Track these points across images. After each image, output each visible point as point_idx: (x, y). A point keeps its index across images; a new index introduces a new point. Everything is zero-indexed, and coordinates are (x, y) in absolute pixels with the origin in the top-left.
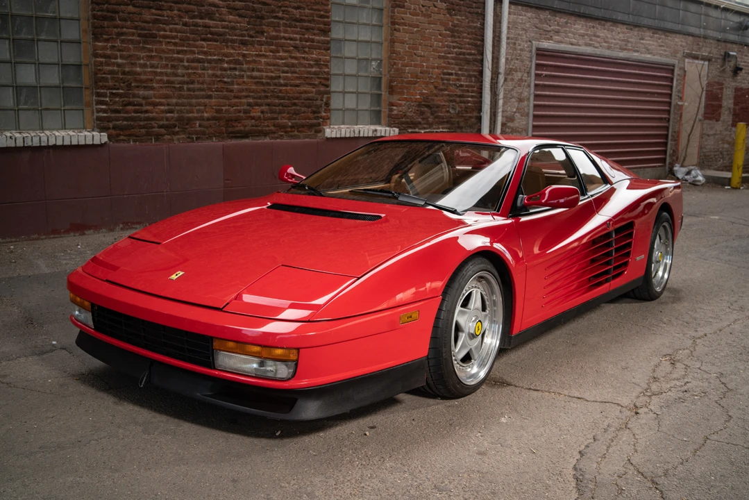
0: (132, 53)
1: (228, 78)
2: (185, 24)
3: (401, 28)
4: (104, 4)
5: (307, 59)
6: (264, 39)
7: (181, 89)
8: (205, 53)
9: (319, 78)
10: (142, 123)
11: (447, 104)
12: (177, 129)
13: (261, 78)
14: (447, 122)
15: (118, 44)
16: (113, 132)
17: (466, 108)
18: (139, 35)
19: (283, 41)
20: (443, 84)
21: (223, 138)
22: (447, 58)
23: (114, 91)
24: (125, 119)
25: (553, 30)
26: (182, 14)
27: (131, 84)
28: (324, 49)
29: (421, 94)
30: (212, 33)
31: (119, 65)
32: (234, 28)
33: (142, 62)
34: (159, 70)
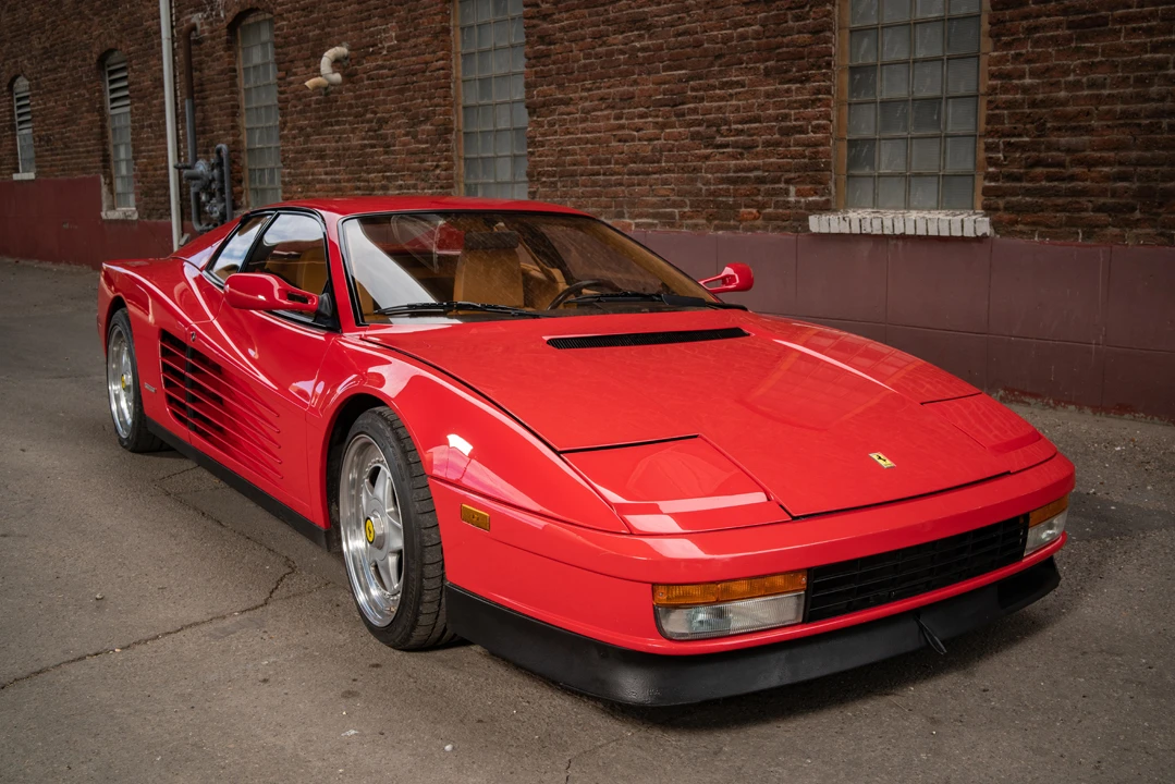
0: (1053, 62)
7: (1151, 129)
10: (1060, 201)
12: (1137, 214)
15: (1027, 49)
16: (1006, 216)
18: (1071, 25)
23: (1013, 140)
24: (1028, 192)
27: (1044, 124)
31: (1025, 90)
33: (1071, 78)
34: (1106, 92)
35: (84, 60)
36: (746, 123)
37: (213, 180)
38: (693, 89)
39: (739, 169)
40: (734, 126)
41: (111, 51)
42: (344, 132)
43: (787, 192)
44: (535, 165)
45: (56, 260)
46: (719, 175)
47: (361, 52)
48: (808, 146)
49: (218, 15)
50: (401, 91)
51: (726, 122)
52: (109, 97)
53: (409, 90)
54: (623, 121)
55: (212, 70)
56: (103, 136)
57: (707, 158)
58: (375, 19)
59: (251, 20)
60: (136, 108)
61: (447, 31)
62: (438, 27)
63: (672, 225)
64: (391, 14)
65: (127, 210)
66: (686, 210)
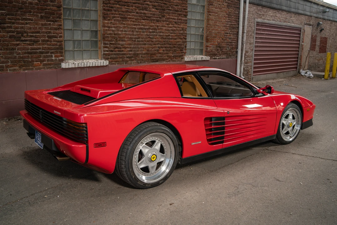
0: (118, 25)
1: (152, 36)
2: (137, 13)
3: (212, 14)
4: (108, 4)
5: (179, 28)
6: (165, 19)
7: (135, 41)
8: (144, 25)
9: (183, 36)
10: (121, 56)
11: (226, 46)
12: (133, 58)
13: (163, 36)
14: (226, 54)
15: (113, 21)
16: (110, 60)
17: (232, 47)
18: (121, 18)
19: (171, 20)
20: (225, 37)
21: (149, 62)
22: (226, 26)
23: (111, 42)
24: (115, 54)
25: (262, 14)
26: (136, 8)
27: (117, 39)
28: (185, 23)
29: (218, 42)
30: (146, 17)
31: (113, 31)
32: (154, 14)
33: (121, 29)
34: (127, 33)
36: (34, 33)
38: (9, 19)
39: (32, 49)
40: (29, 34)
43: (52, 56)
46: (24, 51)
48: (58, 42)
51: (25, 32)
57: (18, 45)
63: (3, 70)
66: (9, 64)
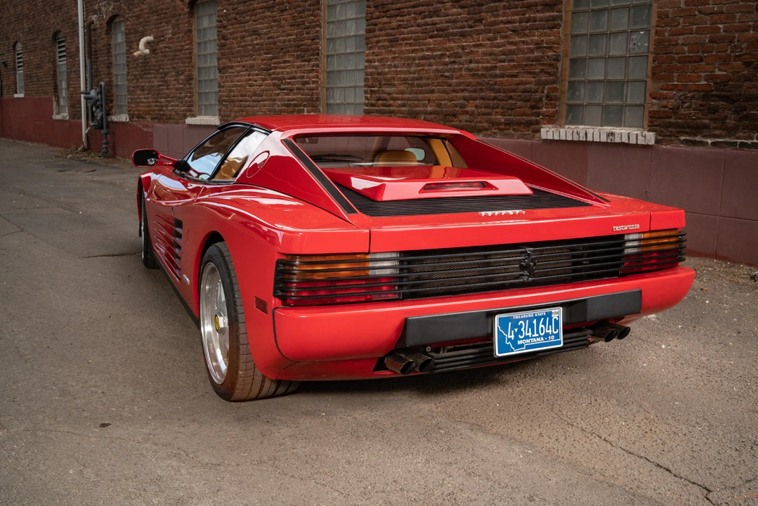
0: (383, 56)
1: (449, 72)
2: (418, 25)
5: (526, 43)
6: (483, 27)
7: (412, 85)
8: (431, 50)
9: (540, 64)
15: (376, 50)
18: (388, 41)
19: (501, 26)
23: (373, 89)
26: (417, 16)
27: (381, 82)
28: (549, 28)
29: (709, 78)
30: (438, 30)
31: (376, 67)
32: (455, 21)
33: (389, 63)
34: (399, 69)
35: (47, 35)
36: (291, 79)
37: (98, 100)
38: (274, 63)
39: (288, 100)
40: (287, 81)
41: (59, 32)
42: (151, 78)
44: (221, 97)
45: (33, 141)
46: (282, 102)
47: (159, 39)
48: (310, 90)
49: (103, 17)
50: (173, 59)
51: (284, 78)
52: (58, 55)
53: (176, 59)
54: (251, 77)
55: (101, 44)
56: (55, 75)
57: (278, 94)
58: (164, 24)
59: (117, 20)
60: (69, 62)
61: (191, 31)
62: (186, 29)
64: (169, 22)
65: (65, 115)
